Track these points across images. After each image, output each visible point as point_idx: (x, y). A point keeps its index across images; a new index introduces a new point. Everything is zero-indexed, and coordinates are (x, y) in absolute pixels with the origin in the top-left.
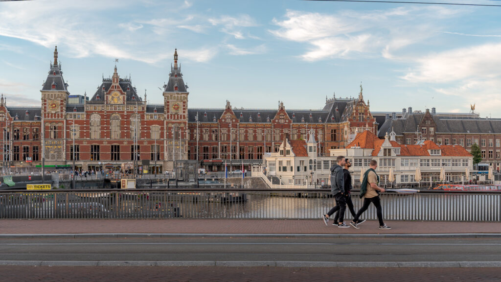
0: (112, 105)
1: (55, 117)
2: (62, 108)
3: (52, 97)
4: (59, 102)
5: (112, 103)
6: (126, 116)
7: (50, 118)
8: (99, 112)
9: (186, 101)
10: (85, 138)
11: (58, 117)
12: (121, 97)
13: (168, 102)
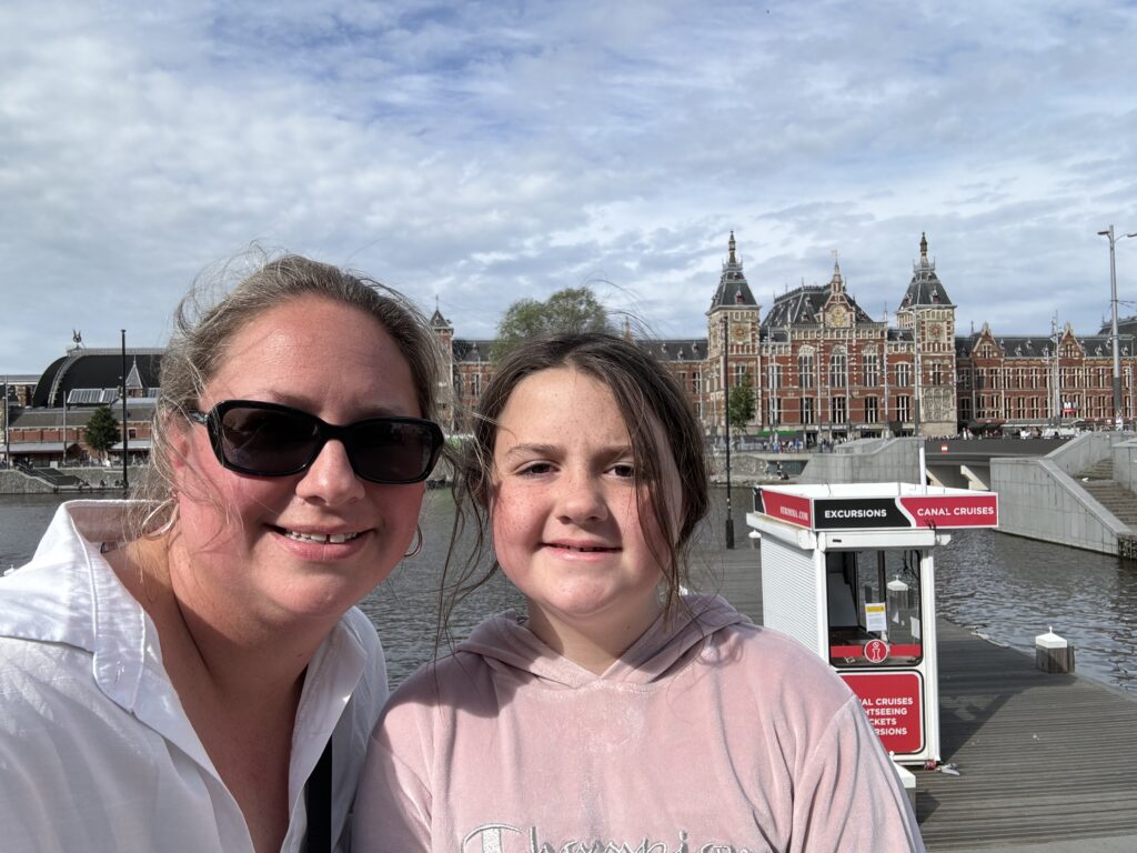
0: (833, 330)
1: (743, 350)
2: (753, 335)
3: (737, 317)
4: (749, 326)
5: (833, 325)
6: (856, 347)
7: (735, 353)
8: (813, 342)
9: (951, 319)
10: (791, 386)
11: (748, 351)
12: (848, 315)
13: (923, 323)
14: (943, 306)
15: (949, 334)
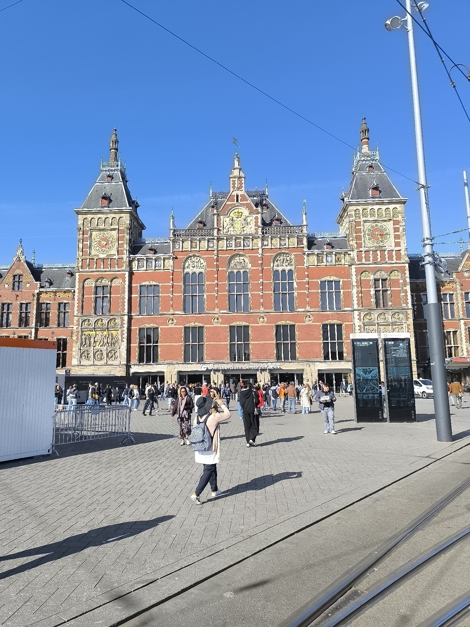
0: (229, 237)
1: (105, 266)
3: (100, 224)
5: (230, 232)
6: (261, 259)
8: (203, 253)
10: (172, 311)
11: (113, 266)
12: (251, 219)
13: (358, 224)
14: (386, 200)
15: (396, 237)
